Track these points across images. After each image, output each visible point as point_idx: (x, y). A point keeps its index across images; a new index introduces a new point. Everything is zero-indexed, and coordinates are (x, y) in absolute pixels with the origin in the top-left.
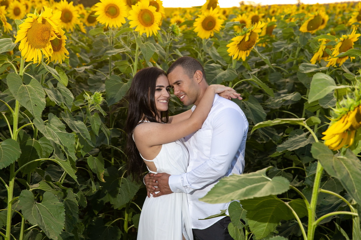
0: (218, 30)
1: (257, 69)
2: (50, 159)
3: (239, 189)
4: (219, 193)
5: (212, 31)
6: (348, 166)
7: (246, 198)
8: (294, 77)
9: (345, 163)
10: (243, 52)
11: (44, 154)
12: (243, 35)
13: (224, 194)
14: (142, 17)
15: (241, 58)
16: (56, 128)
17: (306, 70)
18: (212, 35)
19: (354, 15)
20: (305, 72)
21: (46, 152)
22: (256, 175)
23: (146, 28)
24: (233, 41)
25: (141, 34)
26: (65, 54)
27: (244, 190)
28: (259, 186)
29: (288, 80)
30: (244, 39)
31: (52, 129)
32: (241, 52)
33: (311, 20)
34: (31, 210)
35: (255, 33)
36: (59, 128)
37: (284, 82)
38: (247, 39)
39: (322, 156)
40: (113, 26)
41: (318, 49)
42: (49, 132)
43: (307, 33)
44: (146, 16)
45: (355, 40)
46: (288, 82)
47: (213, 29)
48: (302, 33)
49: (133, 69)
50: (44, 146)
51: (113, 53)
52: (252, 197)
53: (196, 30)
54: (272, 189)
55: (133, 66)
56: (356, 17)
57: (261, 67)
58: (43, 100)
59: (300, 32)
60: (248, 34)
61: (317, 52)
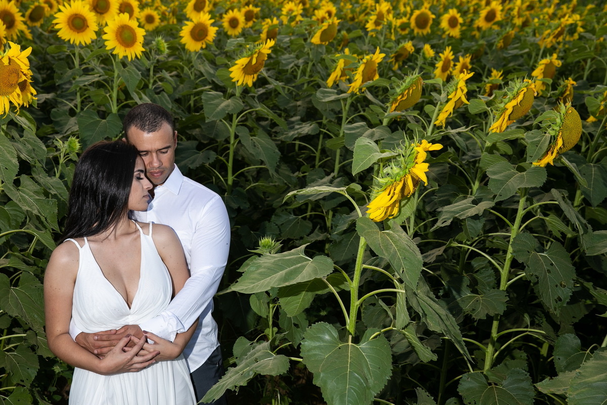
0: (211, 40)
1: (261, 89)
2: (23, 230)
3: (276, 272)
4: (253, 279)
5: (203, 41)
6: (395, 242)
7: (287, 284)
8: (308, 99)
9: (392, 239)
10: (250, 76)
11: (13, 223)
12: (248, 57)
13: (259, 280)
14: (121, 35)
15: (247, 84)
16: (32, 194)
17: (324, 97)
18: (204, 46)
19: (371, 20)
20: (323, 101)
21: (16, 220)
22: (293, 254)
23: (127, 49)
24: (236, 64)
25: (121, 56)
26: (32, 94)
27: (283, 273)
28: (299, 267)
29: (299, 103)
30: (250, 61)
31: (27, 195)
32: (247, 76)
33: (325, 30)
34: (8, 298)
35: (263, 54)
36: (36, 193)
37: (296, 107)
38: (254, 61)
39: (368, 232)
40: (80, 43)
41: (336, 68)
42: (24, 199)
43: (320, 46)
44: (126, 34)
45: (379, 60)
46: (299, 106)
47: (205, 40)
48: (315, 45)
49: (112, 101)
50: (12, 212)
51: (85, 81)
52: (294, 282)
53: (183, 41)
54: (315, 271)
55: (110, 96)
56: (373, 21)
57: (267, 86)
58: (15, 161)
59: (311, 44)
60: (256, 56)
61: (335, 71)
